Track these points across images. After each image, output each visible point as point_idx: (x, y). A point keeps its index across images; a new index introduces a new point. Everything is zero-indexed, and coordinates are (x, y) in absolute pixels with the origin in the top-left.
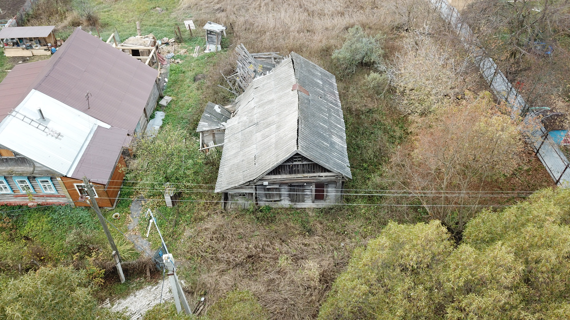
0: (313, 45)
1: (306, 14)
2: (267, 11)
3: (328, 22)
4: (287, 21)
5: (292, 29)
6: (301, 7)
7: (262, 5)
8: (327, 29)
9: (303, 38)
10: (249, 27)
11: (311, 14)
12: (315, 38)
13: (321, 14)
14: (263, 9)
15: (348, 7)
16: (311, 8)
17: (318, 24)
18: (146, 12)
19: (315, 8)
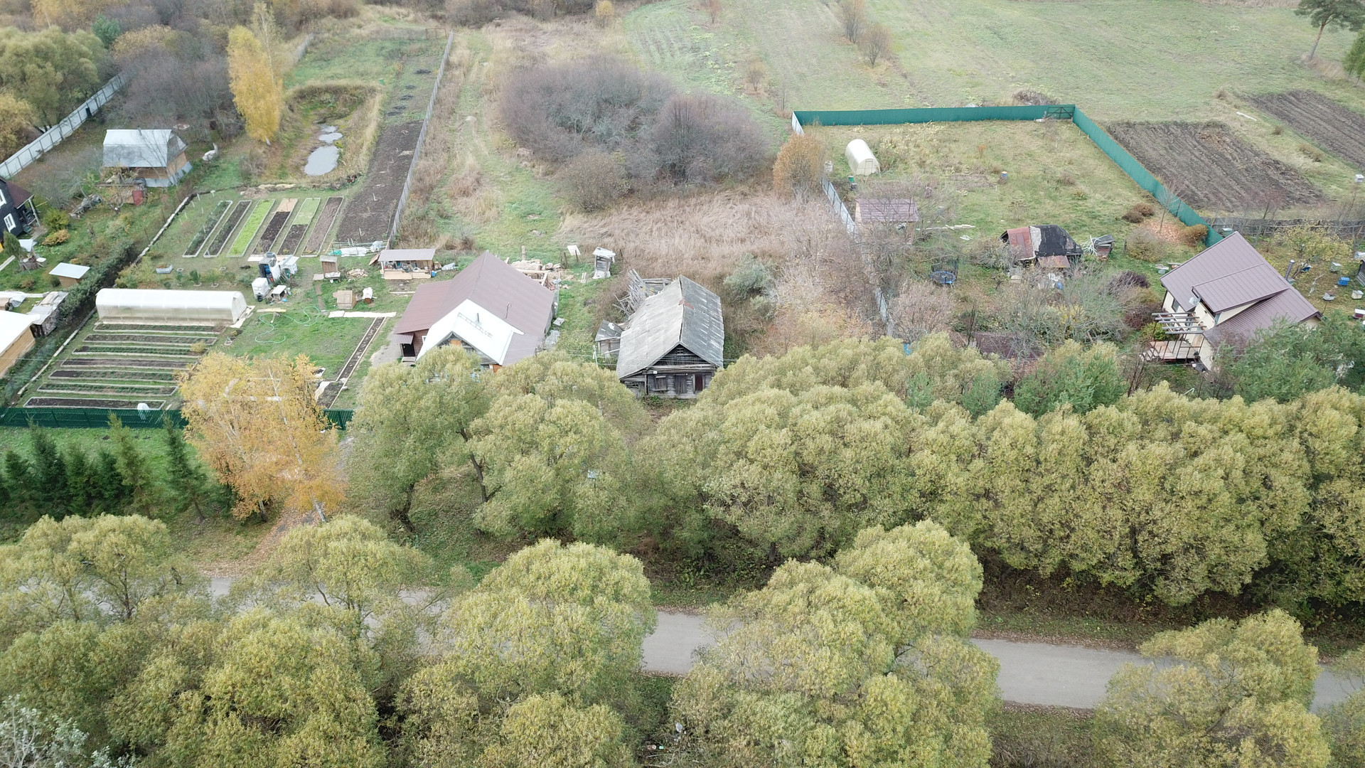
0: (706, 272)
1: (703, 240)
2: (660, 237)
3: (726, 249)
4: (682, 247)
5: (686, 256)
6: (698, 233)
7: (654, 229)
8: (723, 257)
9: (697, 266)
10: (639, 254)
11: (708, 240)
12: (710, 265)
13: (719, 241)
14: (655, 234)
15: (751, 232)
16: (710, 233)
17: (715, 251)
18: (522, 235)
19: (713, 234)
